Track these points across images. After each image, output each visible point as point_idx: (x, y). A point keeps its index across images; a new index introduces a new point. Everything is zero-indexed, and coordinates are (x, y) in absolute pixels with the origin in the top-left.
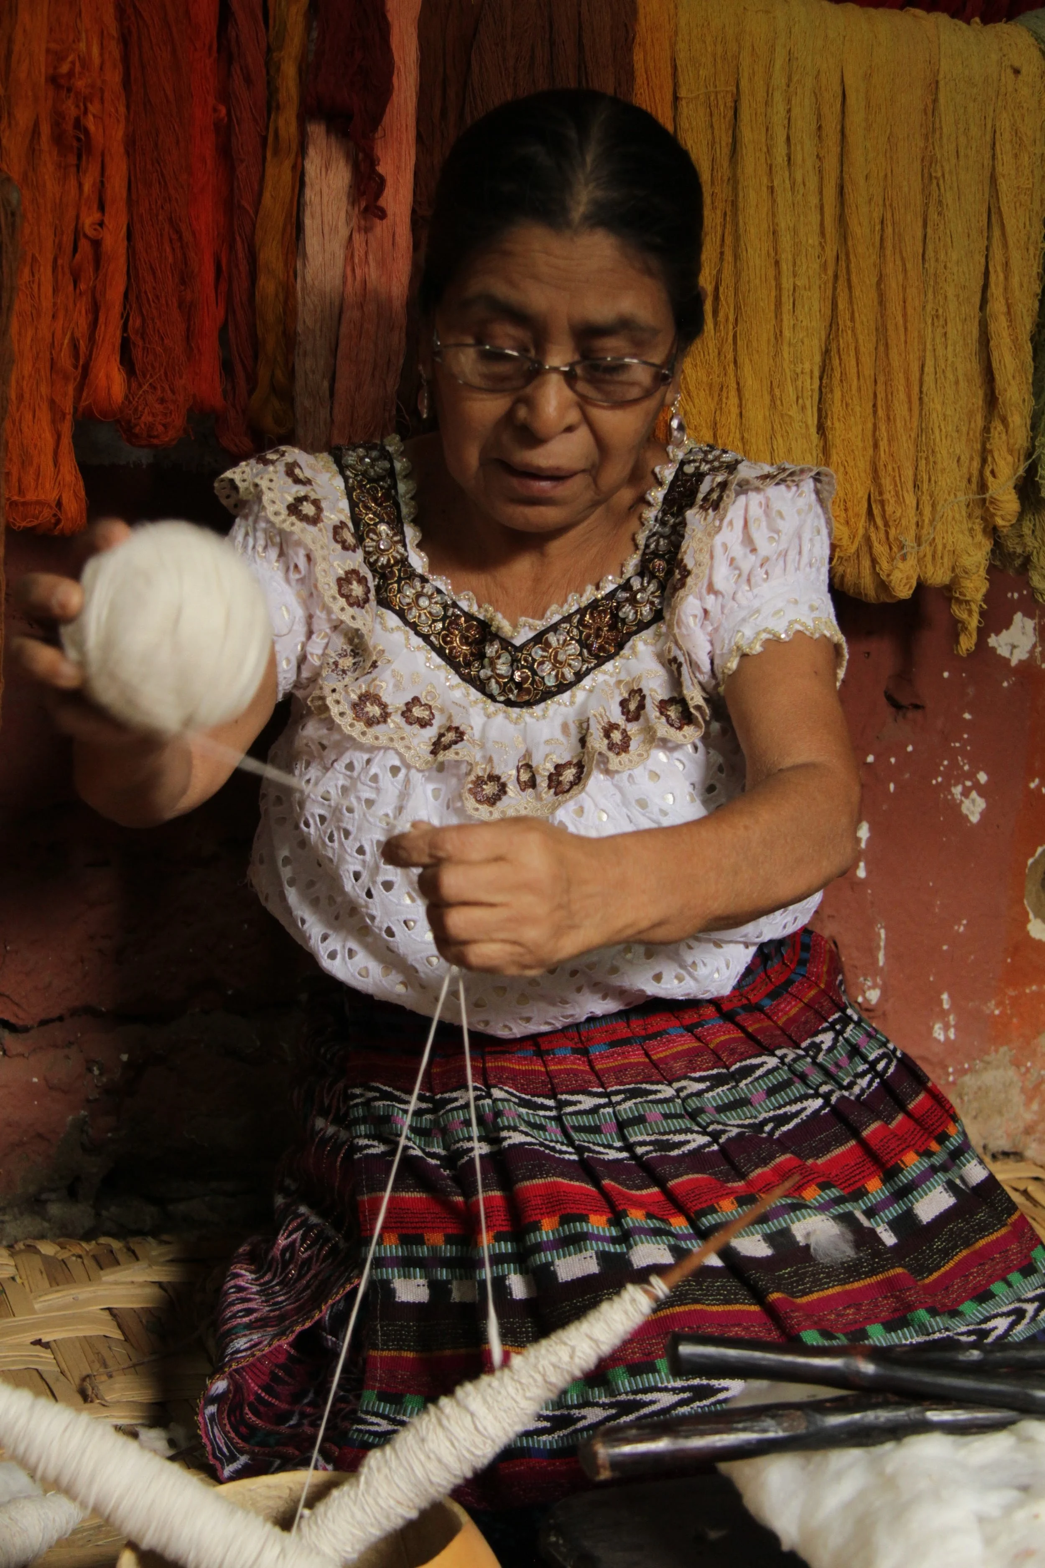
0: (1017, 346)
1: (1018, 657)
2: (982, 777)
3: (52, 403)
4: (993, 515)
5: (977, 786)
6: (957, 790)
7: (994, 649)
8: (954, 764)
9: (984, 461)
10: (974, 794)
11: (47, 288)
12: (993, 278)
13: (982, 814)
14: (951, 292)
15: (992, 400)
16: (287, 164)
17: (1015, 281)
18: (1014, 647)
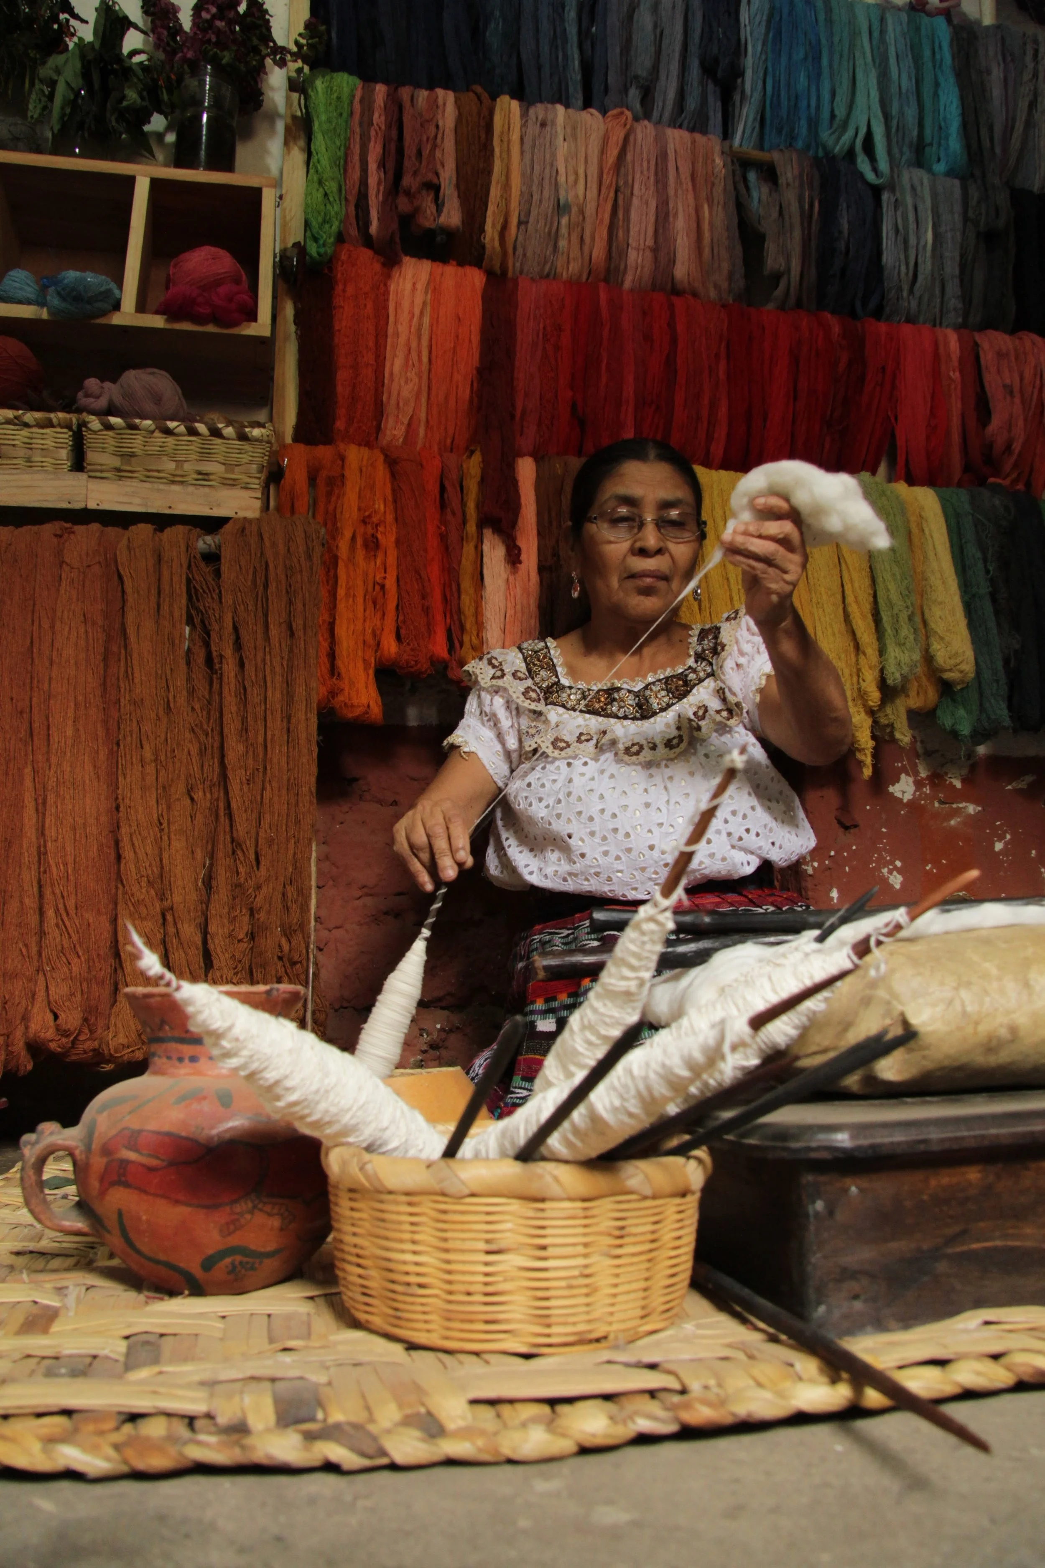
0: (864, 617)
1: (907, 797)
2: (898, 864)
3: (364, 660)
4: (867, 701)
5: (896, 868)
6: (885, 871)
7: (892, 794)
8: (880, 855)
9: (859, 676)
10: (895, 873)
11: (361, 608)
12: (846, 587)
13: (902, 883)
14: (823, 590)
15: (857, 647)
16: (472, 545)
17: (856, 585)
18: (904, 792)
